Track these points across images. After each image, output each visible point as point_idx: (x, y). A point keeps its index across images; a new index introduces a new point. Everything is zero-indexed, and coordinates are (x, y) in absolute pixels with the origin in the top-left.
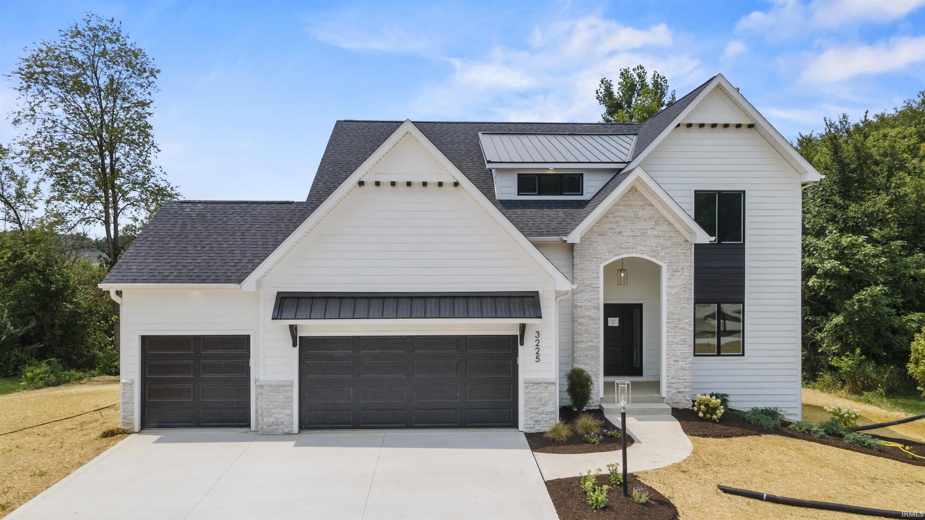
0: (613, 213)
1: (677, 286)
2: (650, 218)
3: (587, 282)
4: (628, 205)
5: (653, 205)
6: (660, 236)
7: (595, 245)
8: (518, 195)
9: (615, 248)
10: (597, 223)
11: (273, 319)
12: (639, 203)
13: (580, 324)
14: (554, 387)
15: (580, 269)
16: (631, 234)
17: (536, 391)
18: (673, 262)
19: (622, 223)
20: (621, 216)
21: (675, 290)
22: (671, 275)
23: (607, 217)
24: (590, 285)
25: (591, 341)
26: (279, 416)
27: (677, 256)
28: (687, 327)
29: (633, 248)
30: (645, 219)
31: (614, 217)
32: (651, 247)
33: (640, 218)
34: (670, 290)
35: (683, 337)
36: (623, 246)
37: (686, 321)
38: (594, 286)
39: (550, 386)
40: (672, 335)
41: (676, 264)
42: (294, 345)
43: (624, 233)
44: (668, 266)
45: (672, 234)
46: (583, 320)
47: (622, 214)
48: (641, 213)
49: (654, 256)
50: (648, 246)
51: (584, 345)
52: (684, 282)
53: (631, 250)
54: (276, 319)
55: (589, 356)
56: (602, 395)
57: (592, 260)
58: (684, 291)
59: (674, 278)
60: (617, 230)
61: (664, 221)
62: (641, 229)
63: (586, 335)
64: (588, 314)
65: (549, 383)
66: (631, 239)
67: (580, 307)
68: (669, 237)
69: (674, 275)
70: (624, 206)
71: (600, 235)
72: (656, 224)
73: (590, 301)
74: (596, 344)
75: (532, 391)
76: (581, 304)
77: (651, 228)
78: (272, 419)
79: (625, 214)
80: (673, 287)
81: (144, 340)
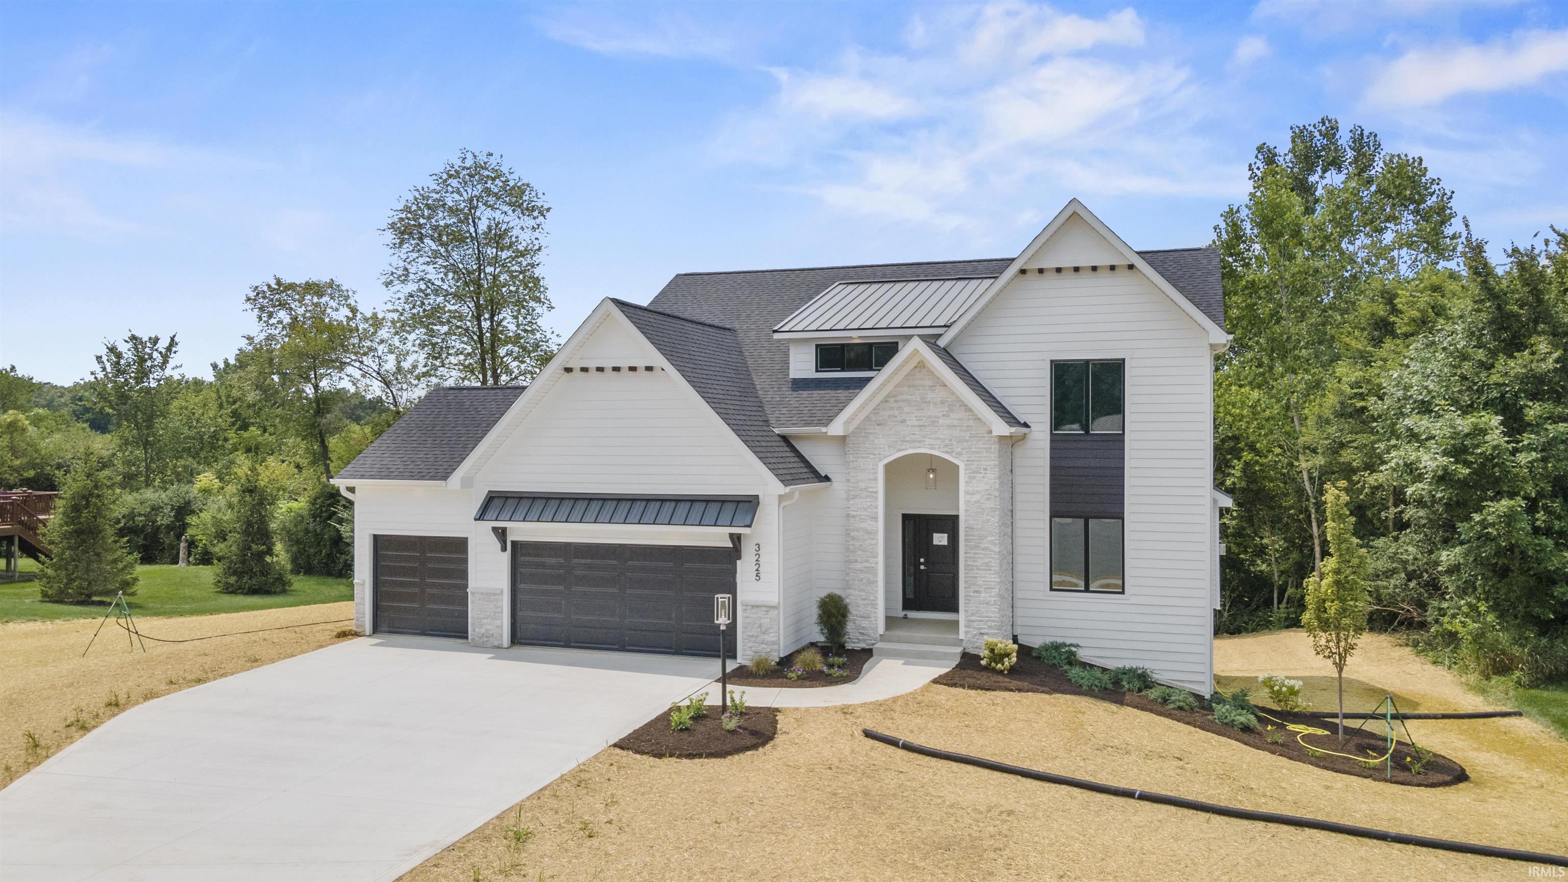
0: (895, 396)
1: (978, 492)
2: (942, 402)
3: (862, 485)
4: (913, 386)
5: (945, 386)
6: (954, 426)
7: (871, 437)
8: (817, 371)
9: (896, 442)
10: (874, 409)
11: (476, 520)
12: (928, 383)
13: (853, 539)
14: (776, 612)
15: (854, 468)
16: (917, 423)
17: (755, 616)
18: (972, 461)
19: (906, 409)
20: (903, 401)
21: (975, 498)
22: (970, 477)
23: (886, 401)
24: (866, 489)
25: (867, 561)
26: (489, 627)
27: (976, 452)
28: (991, 547)
29: (920, 442)
30: (935, 404)
31: (896, 401)
32: (944, 440)
33: (929, 402)
34: (968, 497)
35: (986, 560)
36: (907, 439)
37: (990, 539)
38: (871, 490)
39: (772, 610)
40: (970, 557)
41: (976, 463)
42: (504, 549)
43: (908, 423)
44: (966, 465)
45: (971, 423)
46: (857, 533)
47: (905, 397)
48: (930, 396)
49: (947, 452)
50: (939, 438)
51: (858, 566)
52: (987, 487)
53: (918, 444)
54: (479, 519)
55: (864, 581)
56: (881, 629)
57: (868, 457)
58: (988, 499)
59: (974, 481)
60: (899, 418)
61: (960, 406)
62: (930, 417)
63: (860, 552)
64: (863, 525)
65: (771, 607)
66: (917, 429)
67: (853, 516)
68: (967, 426)
69: (974, 478)
70: (909, 386)
71: (878, 425)
72: (951, 410)
73: (865, 509)
74: (873, 565)
75: (750, 615)
76: (855, 513)
77: (943, 415)
78: (482, 631)
79: (909, 397)
80: (972, 494)
81: (376, 538)
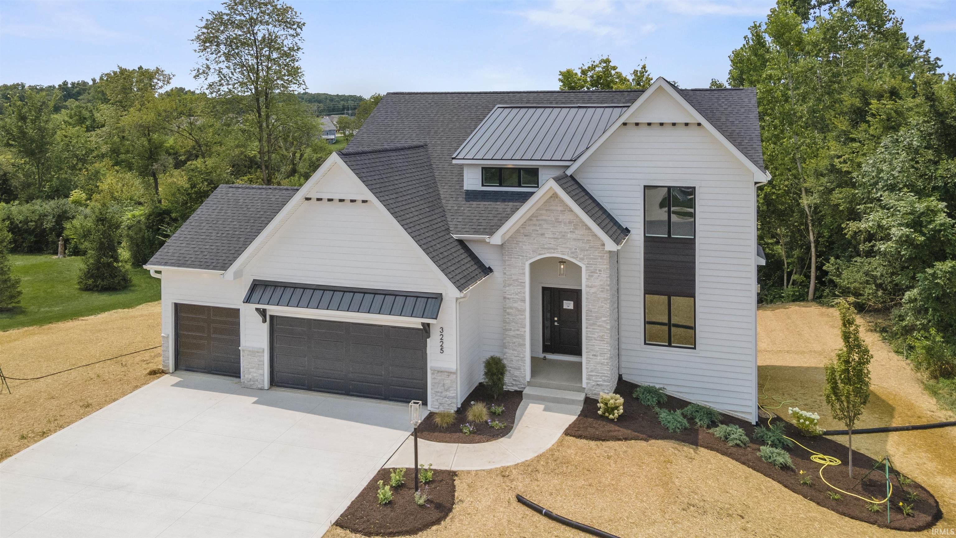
0: (537, 217)
1: (594, 286)
2: (570, 222)
3: (514, 277)
4: (549, 210)
5: (572, 211)
6: (579, 240)
7: (520, 243)
8: (483, 185)
9: (538, 248)
10: (522, 225)
11: (244, 302)
12: (560, 208)
13: (508, 314)
14: (455, 375)
15: (508, 265)
16: (552, 236)
17: (440, 378)
18: (591, 264)
19: (545, 226)
20: (542, 220)
21: (593, 290)
22: (589, 276)
23: (531, 220)
24: (517, 280)
25: (518, 330)
26: (255, 375)
27: (595, 259)
28: (604, 325)
29: (554, 249)
30: (565, 224)
31: (537, 220)
32: (570, 249)
33: (561, 222)
34: (588, 289)
35: (601, 334)
36: (546, 246)
37: (603, 319)
38: (520, 281)
39: (452, 375)
40: (590, 331)
41: (593, 266)
42: (264, 321)
43: (546, 235)
44: (587, 267)
45: (590, 238)
46: (511, 311)
47: (544, 217)
48: (561, 218)
49: (573, 257)
50: (567, 248)
51: (512, 333)
52: (601, 283)
53: (553, 251)
54: (246, 302)
55: (516, 344)
56: (528, 378)
57: (518, 258)
58: (602, 291)
59: (592, 278)
60: (540, 232)
61: (583, 225)
62: (561, 232)
63: (513, 324)
64: (515, 305)
65: (451, 373)
66: (552, 240)
67: (508, 299)
68: (588, 240)
69: (592, 276)
70: (546, 210)
71: (525, 236)
72: (576, 228)
73: (517, 294)
74: (522, 333)
75: (436, 377)
76: (509, 296)
77: (570, 232)
78: (250, 377)
79: (547, 218)
80: (591, 287)
81: (176, 305)
